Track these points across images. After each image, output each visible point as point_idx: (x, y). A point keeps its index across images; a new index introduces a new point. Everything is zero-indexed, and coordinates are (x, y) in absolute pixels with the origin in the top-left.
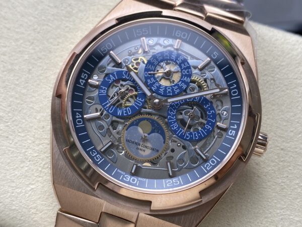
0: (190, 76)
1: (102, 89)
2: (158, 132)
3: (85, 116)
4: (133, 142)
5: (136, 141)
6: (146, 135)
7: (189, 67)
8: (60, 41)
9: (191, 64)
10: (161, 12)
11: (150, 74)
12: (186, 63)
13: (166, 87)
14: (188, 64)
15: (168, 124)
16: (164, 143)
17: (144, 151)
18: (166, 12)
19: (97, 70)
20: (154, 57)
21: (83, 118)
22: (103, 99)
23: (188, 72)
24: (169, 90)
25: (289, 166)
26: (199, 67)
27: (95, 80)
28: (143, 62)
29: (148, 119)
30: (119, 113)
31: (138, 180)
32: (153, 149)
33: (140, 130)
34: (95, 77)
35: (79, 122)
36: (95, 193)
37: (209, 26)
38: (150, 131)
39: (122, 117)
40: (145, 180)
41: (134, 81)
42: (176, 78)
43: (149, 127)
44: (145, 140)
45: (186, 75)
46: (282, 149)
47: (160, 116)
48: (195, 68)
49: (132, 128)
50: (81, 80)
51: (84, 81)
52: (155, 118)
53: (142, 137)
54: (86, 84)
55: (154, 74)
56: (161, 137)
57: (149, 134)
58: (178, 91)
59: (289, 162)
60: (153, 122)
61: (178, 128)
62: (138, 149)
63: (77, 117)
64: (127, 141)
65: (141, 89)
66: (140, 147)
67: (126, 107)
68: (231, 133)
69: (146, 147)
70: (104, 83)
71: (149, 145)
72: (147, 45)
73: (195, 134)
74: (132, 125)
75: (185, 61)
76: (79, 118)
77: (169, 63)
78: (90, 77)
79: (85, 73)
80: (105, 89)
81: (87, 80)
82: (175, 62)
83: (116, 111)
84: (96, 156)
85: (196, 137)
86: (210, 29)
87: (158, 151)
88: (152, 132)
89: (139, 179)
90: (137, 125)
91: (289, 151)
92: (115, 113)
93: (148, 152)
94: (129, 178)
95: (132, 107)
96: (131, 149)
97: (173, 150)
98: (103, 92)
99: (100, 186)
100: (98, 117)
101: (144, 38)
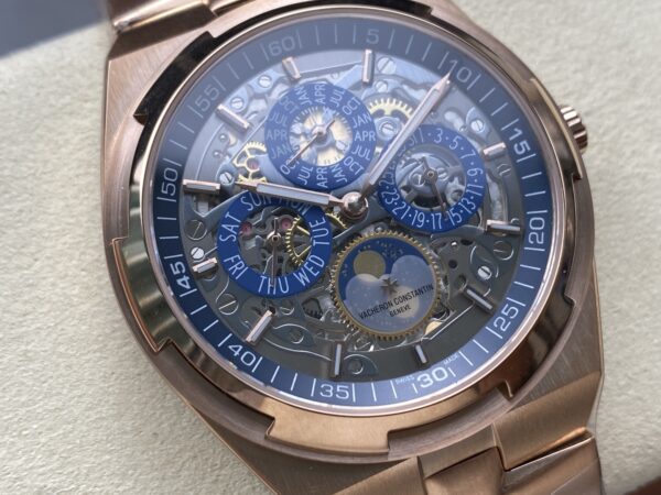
0: (363, 109)
1: (230, 264)
2: (399, 256)
3: (249, 339)
4: (375, 310)
5: (377, 303)
6: (385, 277)
7: (348, 95)
8: (32, 249)
9: (345, 87)
10: (207, 33)
11: (291, 164)
12: (336, 92)
13: (341, 162)
14: (341, 90)
15: (402, 227)
16: (428, 264)
17: (407, 307)
19: (186, 240)
20: (269, 126)
21: (247, 346)
22: (247, 287)
23: (353, 104)
24: (351, 164)
25: (621, 132)
26: (366, 80)
27: (202, 259)
28: (258, 152)
29: (361, 248)
30: (303, 279)
31: (444, 366)
32: (419, 292)
33: (367, 278)
34: (198, 253)
35: (248, 359)
36: (390, 459)
38: (383, 265)
39: (314, 282)
40: (455, 356)
41: (276, 201)
42: (340, 134)
43: (378, 260)
44: (389, 288)
45: (355, 114)
47: (374, 223)
48: (359, 86)
49: (348, 287)
50: (179, 282)
51: (186, 278)
52: (369, 233)
53: (383, 287)
54: (195, 278)
55: (298, 158)
56: (412, 257)
57: (388, 271)
58: (367, 152)
59: (615, 127)
60: (373, 245)
61: (428, 216)
62: (392, 314)
63: (237, 353)
64: (364, 315)
65: (302, 204)
66: (394, 308)
67: (304, 258)
68: (520, 149)
69: (405, 298)
70: (224, 251)
71: (403, 291)
72: (237, 114)
73: (465, 202)
74: (343, 282)
75: (330, 88)
76: (242, 353)
77: (307, 115)
78: (187, 261)
79: (174, 261)
80: (236, 260)
81: (189, 272)
82: (315, 104)
83: (294, 283)
84: (335, 392)
85: (470, 207)
87: (431, 287)
88: (390, 262)
89: (446, 362)
90: (352, 274)
91: (600, 108)
92: (297, 288)
93: (415, 304)
94: (427, 377)
95: (315, 250)
96: (383, 326)
97: (453, 264)
98: (239, 268)
99: (395, 436)
100: (274, 321)
101: (221, 107)
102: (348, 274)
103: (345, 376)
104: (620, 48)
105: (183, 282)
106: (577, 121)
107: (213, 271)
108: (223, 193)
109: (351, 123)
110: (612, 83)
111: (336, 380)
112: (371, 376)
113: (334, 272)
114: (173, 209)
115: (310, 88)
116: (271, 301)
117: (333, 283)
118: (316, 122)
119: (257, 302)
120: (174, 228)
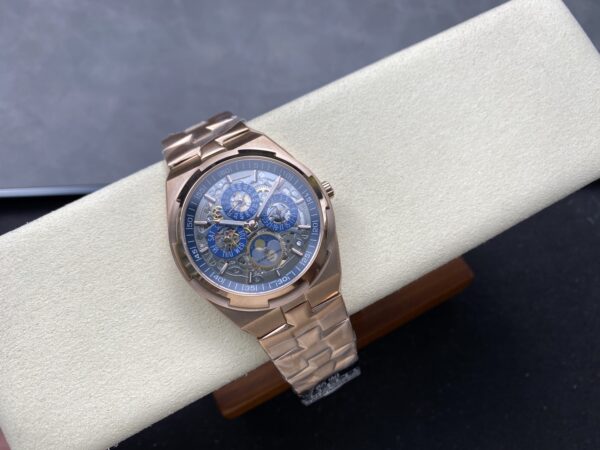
0: (254, 191)
1: (212, 248)
2: (270, 240)
4: (262, 259)
5: (263, 257)
6: (265, 248)
7: (249, 186)
9: (248, 183)
10: (199, 170)
11: (231, 212)
12: (245, 185)
13: (248, 210)
15: (271, 230)
16: (279, 241)
17: (273, 258)
18: (202, 168)
19: (197, 241)
20: (223, 199)
21: (220, 275)
22: (219, 255)
23: (251, 189)
24: (252, 210)
26: (255, 180)
27: (203, 247)
28: (220, 209)
29: (256, 239)
30: (237, 251)
31: (287, 277)
32: (277, 252)
33: (259, 249)
34: (202, 245)
35: (221, 279)
37: (235, 152)
38: (264, 244)
39: (241, 252)
40: (290, 273)
41: (226, 226)
42: (248, 200)
43: (262, 242)
44: (267, 252)
45: (252, 193)
48: (253, 183)
49: (253, 253)
50: (195, 256)
52: (259, 234)
53: (265, 252)
54: (201, 254)
55: (233, 210)
56: (274, 240)
57: (266, 246)
58: (256, 205)
60: (261, 237)
62: (268, 260)
63: (216, 278)
64: (259, 262)
65: (235, 226)
66: (269, 258)
67: (238, 244)
69: (272, 254)
70: (211, 244)
71: (271, 252)
72: (211, 196)
73: (291, 220)
74: (251, 251)
75: (243, 184)
76: (218, 278)
77: (236, 195)
78: (198, 249)
79: (193, 249)
80: (215, 247)
81: (199, 253)
82: (238, 191)
83: (235, 253)
84: (250, 288)
85: (293, 221)
86: (237, 153)
87: (281, 250)
88: (267, 242)
89: (287, 275)
90: (254, 247)
92: (235, 254)
93: (276, 256)
94: (281, 281)
95: (241, 241)
96: (265, 264)
97: (288, 241)
98: (215, 249)
99: (270, 301)
100: (228, 266)
101: (205, 195)
102: (253, 248)
103: (253, 282)
105: (197, 256)
106: (329, 187)
107: (207, 251)
108: (209, 224)
109: (250, 195)
111: (250, 284)
112: (260, 282)
113: (248, 248)
114: (192, 232)
115: (236, 185)
116: (228, 260)
117: (248, 251)
118: (239, 197)
119: (222, 260)
120: (193, 238)
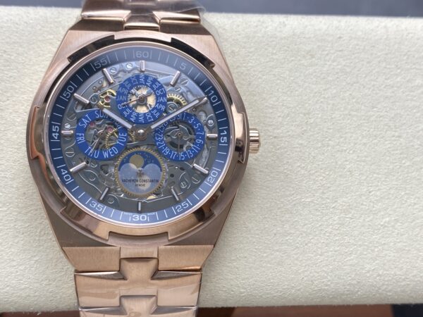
0: (164, 95)
1: (79, 136)
2: (151, 163)
3: (71, 170)
4: (130, 181)
5: (133, 178)
6: (140, 169)
7: (161, 87)
8: (9, 95)
9: (162, 82)
10: (113, 36)
11: (124, 106)
12: (157, 83)
13: (145, 114)
14: (159, 83)
15: (159, 151)
16: (161, 170)
17: (144, 185)
18: (118, 35)
19: (66, 118)
20: (122, 86)
21: (69, 173)
22: (81, 148)
23: (162, 91)
24: (149, 116)
25: (287, 151)
26: (172, 83)
27: (68, 130)
28: (113, 95)
29: (137, 153)
30: (106, 155)
31: (147, 216)
32: (152, 181)
33: (133, 166)
34: (68, 126)
35: (67, 178)
36: (108, 243)
37: (167, 37)
38: (142, 163)
39: (110, 159)
40: (154, 213)
41: (110, 118)
42: (151, 101)
43: (142, 161)
44: (140, 174)
45: (161, 96)
46: (275, 137)
47: (148, 145)
48: (168, 84)
49: (123, 167)
50: (53, 134)
51: (57, 134)
52: (143, 148)
53: (138, 173)
54: (60, 136)
55: (128, 105)
56: (156, 166)
57: (143, 167)
58: (158, 114)
59: (285, 148)
60: (143, 154)
61: (171, 152)
62: (136, 185)
63: (64, 173)
64: (124, 181)
65: (120, 124)
66: (139, 183)
67: (111, 147)
68: (223, 140)
69: (144, 181)
70: (79, 130)
71: (146, 178)
72: (111, 75)
73: (189, 153)
74: (122, 163)
75: (155, 81)
76: (66, 174)
77: (140, 88)
78: (61, 128)
79: (55, 125)
80: (82, 136)
81: (60, 132)
82: (145, 85)
83: (101, 155)
84: (96, 206)
85: (191, 155)
86: (169, 41)
87: (158, 181)
88: (146, 164)
89: (149, 214)
90: (128, 162)
91: (282, 137)
92: (101, 158)
93: (148, 185)
94: (137, 217)
95: (117, 146)
96: (130, 188)
97: (172, 176)
98: (81, 139)
99: (111, 234)
100: (85, 167)
101: (105, 69)
102: (126, 161)
103: (104, 202)
104: (305, 114)
105: (55, 135)
106: (257, 138)
107: (70, 136)
108: (90, 106)
109: (157, 99)
110: (293, 128)
111: (99, 201)
112: (113, 206)
113: (120, 159)
114: (65, 104)
115: (146, 77)
116: (88, 158)
117: (118, 163)
118: (143, 92)
119: (83, 157)
120: (62, 112)
